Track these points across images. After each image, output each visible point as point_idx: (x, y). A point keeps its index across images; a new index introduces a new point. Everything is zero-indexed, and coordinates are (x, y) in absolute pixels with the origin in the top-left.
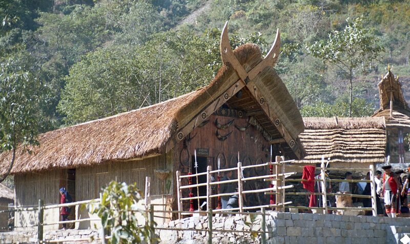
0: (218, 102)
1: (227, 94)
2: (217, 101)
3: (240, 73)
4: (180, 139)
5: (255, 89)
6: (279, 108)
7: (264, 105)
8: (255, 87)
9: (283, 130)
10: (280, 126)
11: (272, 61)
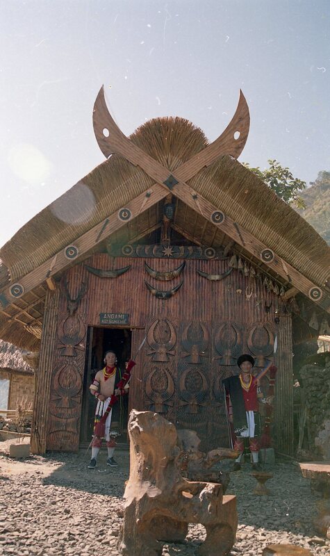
0: (105, 225)
1: (125, 211)
2: (102, 224)
3: (150, 172)
4: (16, 295)
5: (195, 197)
6: (266, 228)
7: (225, 224)
8: (194, 193)
9: (284, 270)
10: (276, 261)
11: (234, 145)
